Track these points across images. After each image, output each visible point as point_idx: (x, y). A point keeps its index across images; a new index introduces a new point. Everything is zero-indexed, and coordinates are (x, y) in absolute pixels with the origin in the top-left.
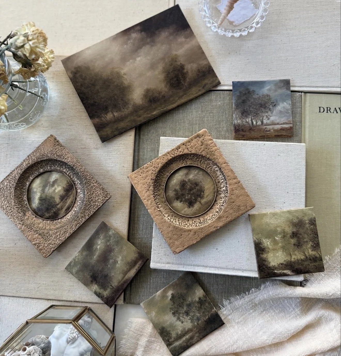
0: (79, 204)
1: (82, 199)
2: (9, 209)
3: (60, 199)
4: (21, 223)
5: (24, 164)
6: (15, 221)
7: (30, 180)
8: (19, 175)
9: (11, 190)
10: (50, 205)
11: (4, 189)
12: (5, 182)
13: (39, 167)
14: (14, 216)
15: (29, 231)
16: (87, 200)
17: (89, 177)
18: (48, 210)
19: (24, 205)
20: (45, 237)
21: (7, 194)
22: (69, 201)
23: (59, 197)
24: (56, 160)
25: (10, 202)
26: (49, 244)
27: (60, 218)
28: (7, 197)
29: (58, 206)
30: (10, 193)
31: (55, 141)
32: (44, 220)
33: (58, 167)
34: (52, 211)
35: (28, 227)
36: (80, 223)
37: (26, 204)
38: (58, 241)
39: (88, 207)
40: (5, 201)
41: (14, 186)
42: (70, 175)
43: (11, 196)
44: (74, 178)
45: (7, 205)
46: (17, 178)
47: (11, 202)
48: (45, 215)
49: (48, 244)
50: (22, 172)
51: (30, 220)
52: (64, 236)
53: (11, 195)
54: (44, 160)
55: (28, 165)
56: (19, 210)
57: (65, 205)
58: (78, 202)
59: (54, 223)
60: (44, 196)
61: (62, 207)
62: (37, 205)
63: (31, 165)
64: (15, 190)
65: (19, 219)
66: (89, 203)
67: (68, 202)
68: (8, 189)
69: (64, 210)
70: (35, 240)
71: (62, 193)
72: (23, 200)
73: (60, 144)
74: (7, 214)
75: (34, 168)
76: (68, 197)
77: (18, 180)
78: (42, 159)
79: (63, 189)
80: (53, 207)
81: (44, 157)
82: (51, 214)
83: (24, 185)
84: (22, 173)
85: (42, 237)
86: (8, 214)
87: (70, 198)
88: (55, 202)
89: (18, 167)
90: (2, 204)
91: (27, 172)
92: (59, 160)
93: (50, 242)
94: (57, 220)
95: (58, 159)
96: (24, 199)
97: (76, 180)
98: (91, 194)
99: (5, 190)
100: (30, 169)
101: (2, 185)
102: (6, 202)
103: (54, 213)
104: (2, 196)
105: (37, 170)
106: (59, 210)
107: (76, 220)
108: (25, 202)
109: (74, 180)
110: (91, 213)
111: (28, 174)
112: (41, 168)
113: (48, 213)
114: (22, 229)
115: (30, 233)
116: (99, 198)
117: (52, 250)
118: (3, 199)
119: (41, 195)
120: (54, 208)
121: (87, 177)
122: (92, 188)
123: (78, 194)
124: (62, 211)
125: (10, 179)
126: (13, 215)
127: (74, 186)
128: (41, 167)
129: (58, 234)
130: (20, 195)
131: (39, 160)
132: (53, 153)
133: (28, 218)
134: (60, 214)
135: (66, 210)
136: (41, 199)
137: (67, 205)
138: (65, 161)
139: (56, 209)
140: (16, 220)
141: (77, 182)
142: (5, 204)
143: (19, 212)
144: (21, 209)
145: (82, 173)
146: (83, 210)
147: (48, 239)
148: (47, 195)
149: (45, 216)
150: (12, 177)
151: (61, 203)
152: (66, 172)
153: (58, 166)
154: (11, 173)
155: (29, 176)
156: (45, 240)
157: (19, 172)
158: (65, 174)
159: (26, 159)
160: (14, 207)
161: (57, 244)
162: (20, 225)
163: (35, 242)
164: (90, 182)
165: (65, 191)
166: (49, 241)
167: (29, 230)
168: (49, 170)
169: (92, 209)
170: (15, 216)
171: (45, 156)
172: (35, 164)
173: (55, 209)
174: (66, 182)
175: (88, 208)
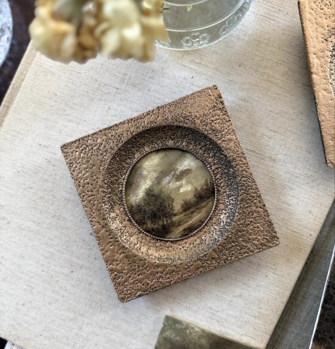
0: (213, 229)
1: (222, 224)
2: (89, 188)
3: (182, 206)
4: (101, 222)
5: (146, 120)
6: (92, 215)
7: (144, 151)
8: (130, 136)
9: (105, 155)
10: (162, 211)
11: (92, 148)
12: (98, 136)
13: (167, 135)
14: (94, 205)
15: (111, 242)
16: (233, 231)
17: (254, 191)
18: (154, 217)
19: (117, 191)
20: (135, 266)
21: (94, 160)
22: (196, 218)
23: (183, 202)
24: (206, 137)
25: (95, 177)
26: (137, 280)
27: (171, 241)
28: (94, 165)
29: (175, 219)
30: (101, 162)
31: (217, 100)
32: (141, 232)
33: (200, 148)
34: (161, 223)
35: (111, 236)
36: (205, 267)
37: (122, 190)
38: (155, 282)
39: (230, 246)
40: (87, 171)
41: (113, 151)
42: (215, 172)
43: (101, 168)
44: (221, 179)
45: (88, 180)
46: (124, 139)
47: (97, 178)
48: (147, 224)
49: (135, 279)
50: (137, 133)
51: (118, 223)
52: (169, 278)
53: (101, 166)
54: (185, 128)
55: (152, 125)
56: (105, 196)
57: (187, 222)
58: (212, 225)
59: (157, 244)
60: (156, 191)
61: (180, 222)
62: (138, 201)
63: (157, 127)
64: (111, 159)
65: (101, 214)
66: (235, 240)
67: (194, 217)
68: (101, 152)
69: (181, 228)
70: (114, 263)
71: (190, 197)
72: (118, 182)
73: (225, 110)
74: (81, 195)
75: (160, 133)
76: (197, 209)
77: (125, 143)
78: (181, 124)
79: (194, 192)
80: (165, 215)
81: (186, 121)
82: (156, 227)
83: (130, 157)
84: (136, 135)
85: (129, 264)
86: (83, 196)
87: (200, 212)
88: (172, 209)
89: (132, 120)
90: (80, 175)
91: (144, 137)
92: (210, 139)
93: (141, 278)
94: (163, 242)
95: (211, 136)
96: (120, 180)
97: (223, 186)
98: (245, 225)
99: (95, 151)
100: (152, 132)
101: (91, 140)
102: (87, 174)
103: (164, 227)
104: (84, 161)
105: (163, 138)
106: (173, 226)
107: (200, 259)
108: (120, 187)
109: (221, 184)
110: (232, 258)
111: (145, 140)
112: (170, 137)
113: (152, 222)
114: (99, 235)
115: (111, 246)
116: (256, 238)
117: (139, 293)
118: (84, 166)
119: (152, 186)
120: (166, 217)
121: (250, 190)
122: (251, 213)
123: (217, 211)
124: (178, 228)
125: (110, 135)
126: (92, 202)
127: (216, 194)
128: (172, 137)
129: (159, 269)
130: (116, 170)
131: (176, 124)
132: (205, 121)
133: (116, 217)
134: (172, 232)
135: (185, 230)
136: (149, 193)
137: (191, 222)
138: (223, 144)
139: (169, 221)
140: (94, 213)
141: (224, 189)
142: (85, 176)
143: (104, 200)
144: (110, 197)
145: (243, 179)
146: (219, 247)
147: (138, 271)
148: (163, 190)
149: (145, 225)
150: (116, 133)
151: (182, 215)
152: (212, 164)
153: (203, 147)
154: (116, 125)
155: (144, 145)
156: (133, 270)
157: (132, 129)
158: (208, 166)
159: (152, 112)
160: (100, 190)
161: (152, 287)
162: (99, 226)
163: (114, 267)
164: (252, 202)
165: (195, 196)
166: (139, 275)
167: (111, 240)
168: (183, 147)
169: (236, 252)
170: (95, 207)
171: (188, 121)
172: (165, 127)
173: (167, 221)
174: (203, 182)
175: (230, 248)
